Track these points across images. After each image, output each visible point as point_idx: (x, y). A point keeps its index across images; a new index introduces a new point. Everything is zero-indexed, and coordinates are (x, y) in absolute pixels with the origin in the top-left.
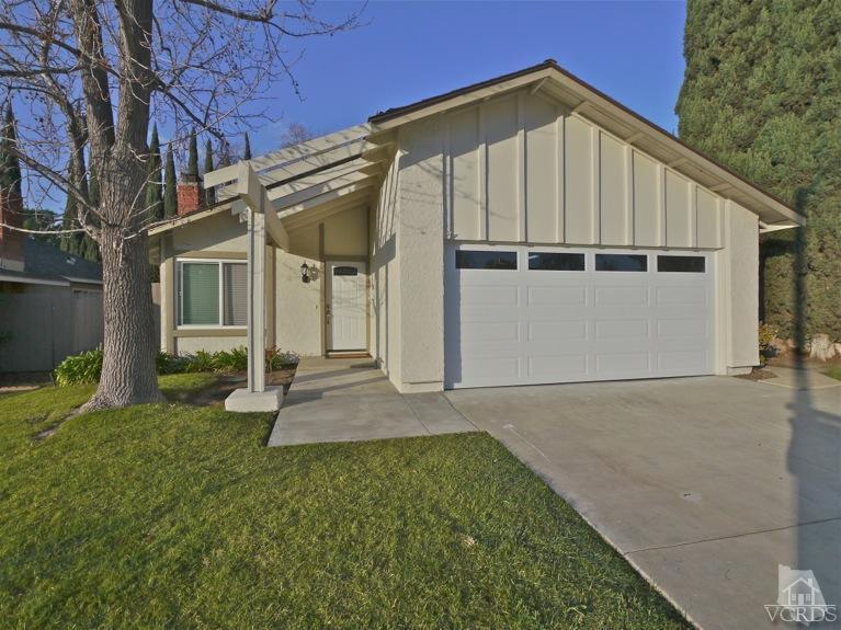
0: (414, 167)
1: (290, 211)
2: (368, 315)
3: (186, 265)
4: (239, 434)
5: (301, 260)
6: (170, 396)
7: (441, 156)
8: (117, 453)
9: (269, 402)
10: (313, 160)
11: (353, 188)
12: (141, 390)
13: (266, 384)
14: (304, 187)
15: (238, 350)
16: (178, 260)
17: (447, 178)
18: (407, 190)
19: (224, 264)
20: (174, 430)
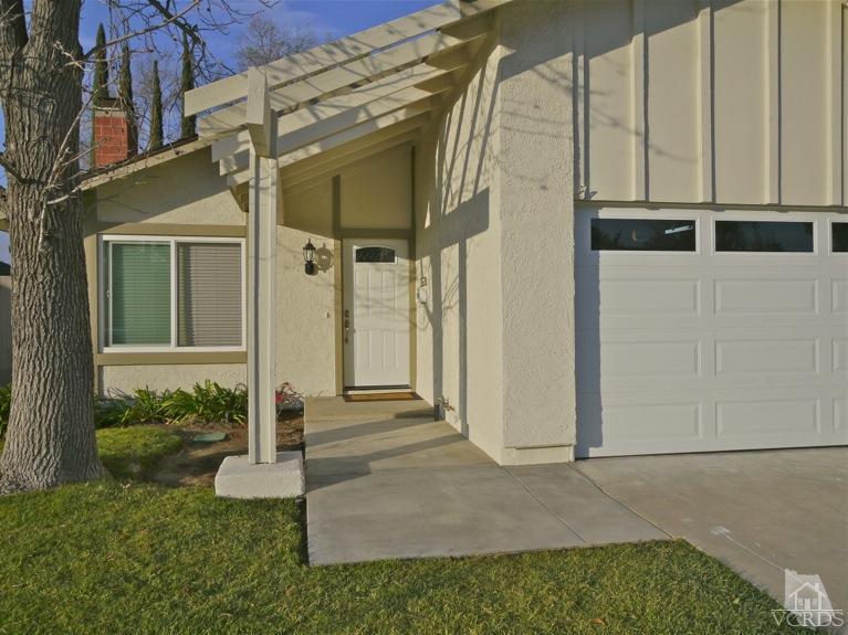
0: (527, 75)
1: (300, 155)
2: (413, 325)
3: (118, 247)
4: (256, 541)
5: (303, 237)
6: (116, 468)
7: (569, 56)
8: (62, 577)
9: (287, 482)
10: (356, 66)
11: (401, 115)
12: (75, 460)
13: (279, 448)
14: (332, 112)
15: (203, 386)
16: (105, 238)
17: (579, 92)
18: (513, 114)
19: (179, 245)
20: (142, 534)
